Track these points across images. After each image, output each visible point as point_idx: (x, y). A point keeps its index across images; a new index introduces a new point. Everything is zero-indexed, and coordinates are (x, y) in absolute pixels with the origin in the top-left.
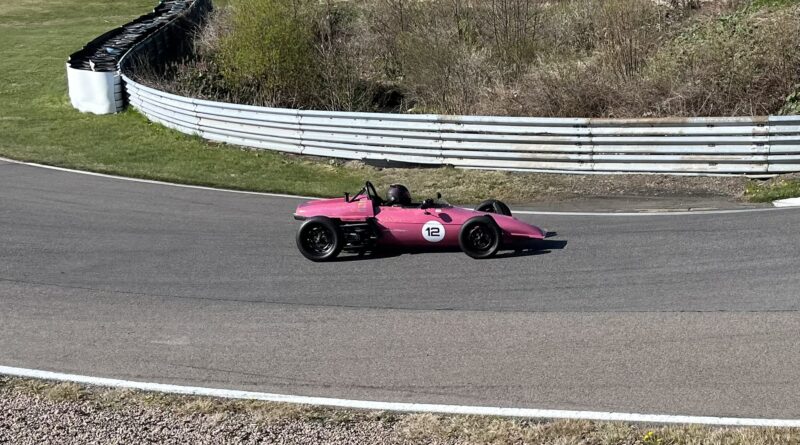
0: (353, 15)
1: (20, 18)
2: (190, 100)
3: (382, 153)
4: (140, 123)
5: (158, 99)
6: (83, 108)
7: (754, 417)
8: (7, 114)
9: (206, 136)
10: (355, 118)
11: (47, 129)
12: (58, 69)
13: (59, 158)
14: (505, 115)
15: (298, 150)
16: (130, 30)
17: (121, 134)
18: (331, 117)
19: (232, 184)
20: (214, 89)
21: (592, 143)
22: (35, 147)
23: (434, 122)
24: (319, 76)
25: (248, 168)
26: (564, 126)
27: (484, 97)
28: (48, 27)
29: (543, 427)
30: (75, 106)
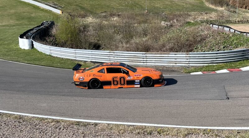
0: (89, 27)
1: (8, 26)
2: (49, 46)
3: (95, 60)
4: (36, 52)
5: (41, 46)
6: (23, 48)
7: (185, 126)
8: (4, 49)
9: (52, 55)
10: (89, 51)
11: (14, 53)
12: (17, 38)
13: (16, 60)
14: (125, 51)
15: (75, 59)
16: (35, 29)
17: (31, 54)
18: (83, 51)
19: (58, 67)
20: (55, 44)
21: (146, 58)
22: (10, 57)
23: (108, 52)
24: (80, 41)
25: (62, 63)
26: (140, 54)
27: (120, 47)
28: (15, 28)
29: (133, 127)
30: (21, 47)
